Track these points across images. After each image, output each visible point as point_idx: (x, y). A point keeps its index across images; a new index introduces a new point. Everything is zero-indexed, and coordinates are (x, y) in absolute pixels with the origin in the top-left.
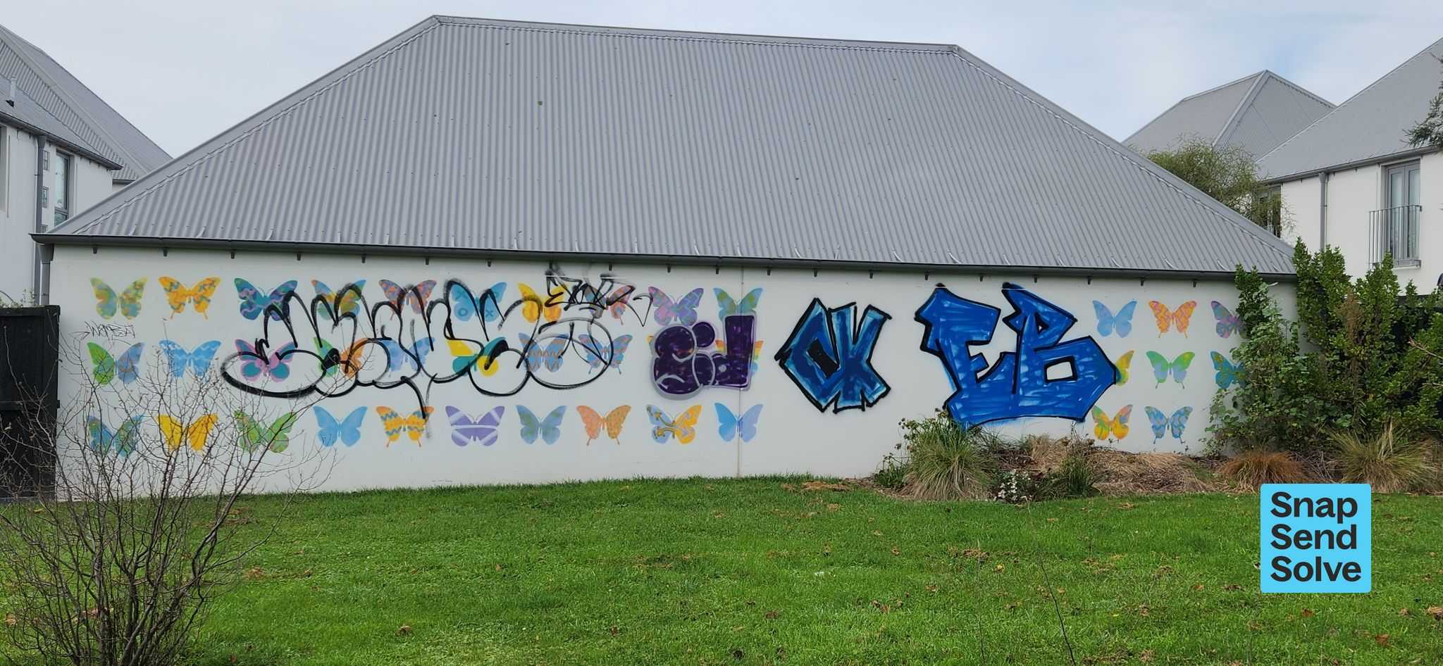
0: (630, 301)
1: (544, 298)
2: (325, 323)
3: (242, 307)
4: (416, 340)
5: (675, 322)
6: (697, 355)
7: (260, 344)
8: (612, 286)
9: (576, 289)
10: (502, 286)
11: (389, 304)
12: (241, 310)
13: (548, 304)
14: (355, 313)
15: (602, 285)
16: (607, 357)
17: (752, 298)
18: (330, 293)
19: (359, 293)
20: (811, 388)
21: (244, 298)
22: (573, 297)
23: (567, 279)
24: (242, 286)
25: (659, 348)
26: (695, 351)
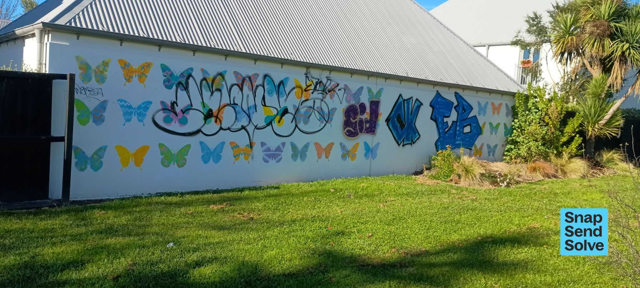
0: (337, 91)
1: (304, 87)
2: (206, 93)
3: (164, 82)
4: (249, 106)
5: (353, 102)
6: (359, 118)
7: (174, 104)
8: (331, 83)
9: (317, 83)
10: (287, 79)
11: (237, 85)
12: (164, 83)
13: (306, 91)
14: (221, 89)
15: (327, 82)
16: (326, 118)
17: (380, 92)
18: (210, 77)
19: (223, 78)
20: (396, 135)
21: (165, 76)
22: (316, 87)
23: (313, 78)
24: (165, 68)
25: (346, 115)
26: (359, 117)
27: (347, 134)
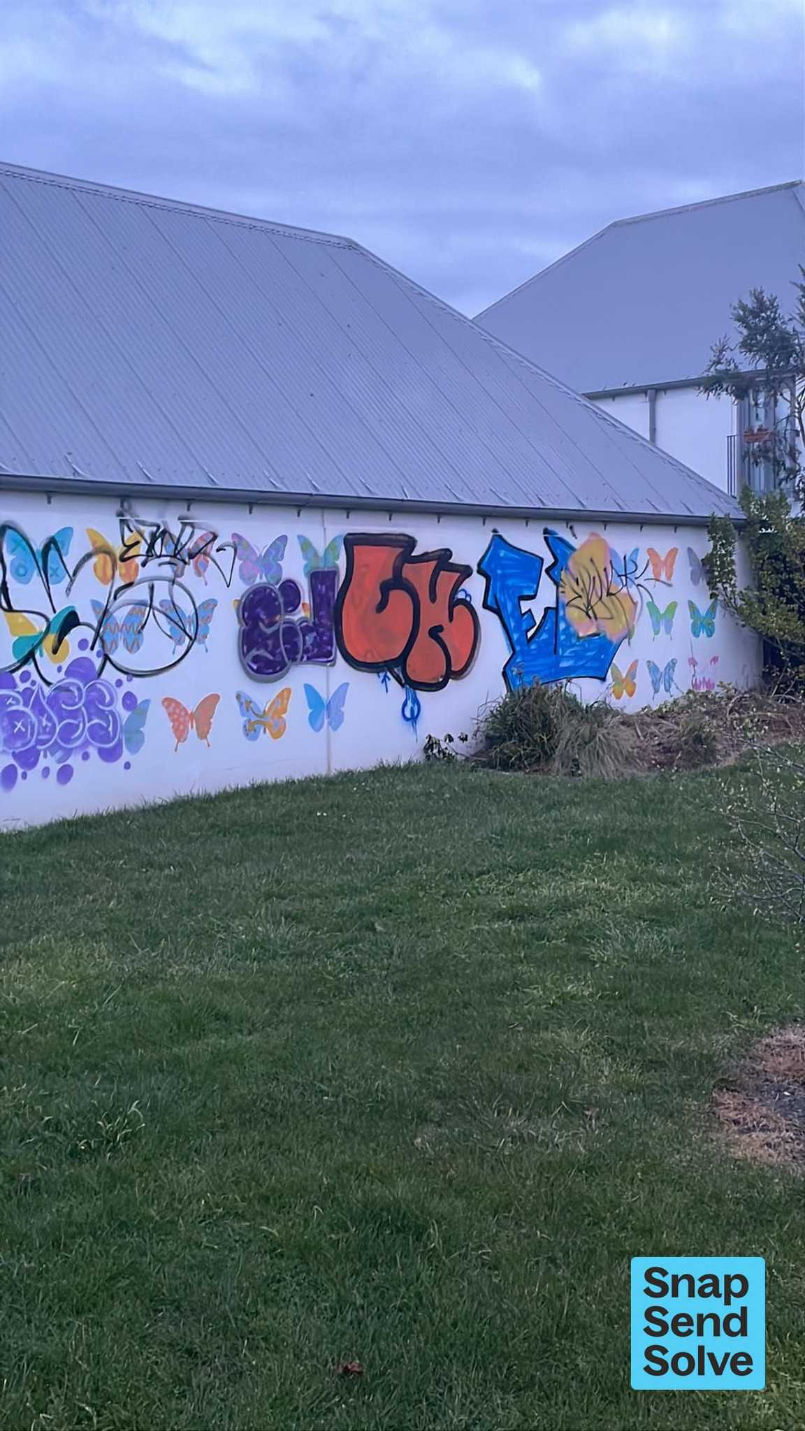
0: (213, 553)
6: (284, 622)
8: (193, 533)
9: (154, 537)
22: (151, 546)
23: (143, 523)
25: (246, 615)
26: (283, 619)
27: (255, 667)
